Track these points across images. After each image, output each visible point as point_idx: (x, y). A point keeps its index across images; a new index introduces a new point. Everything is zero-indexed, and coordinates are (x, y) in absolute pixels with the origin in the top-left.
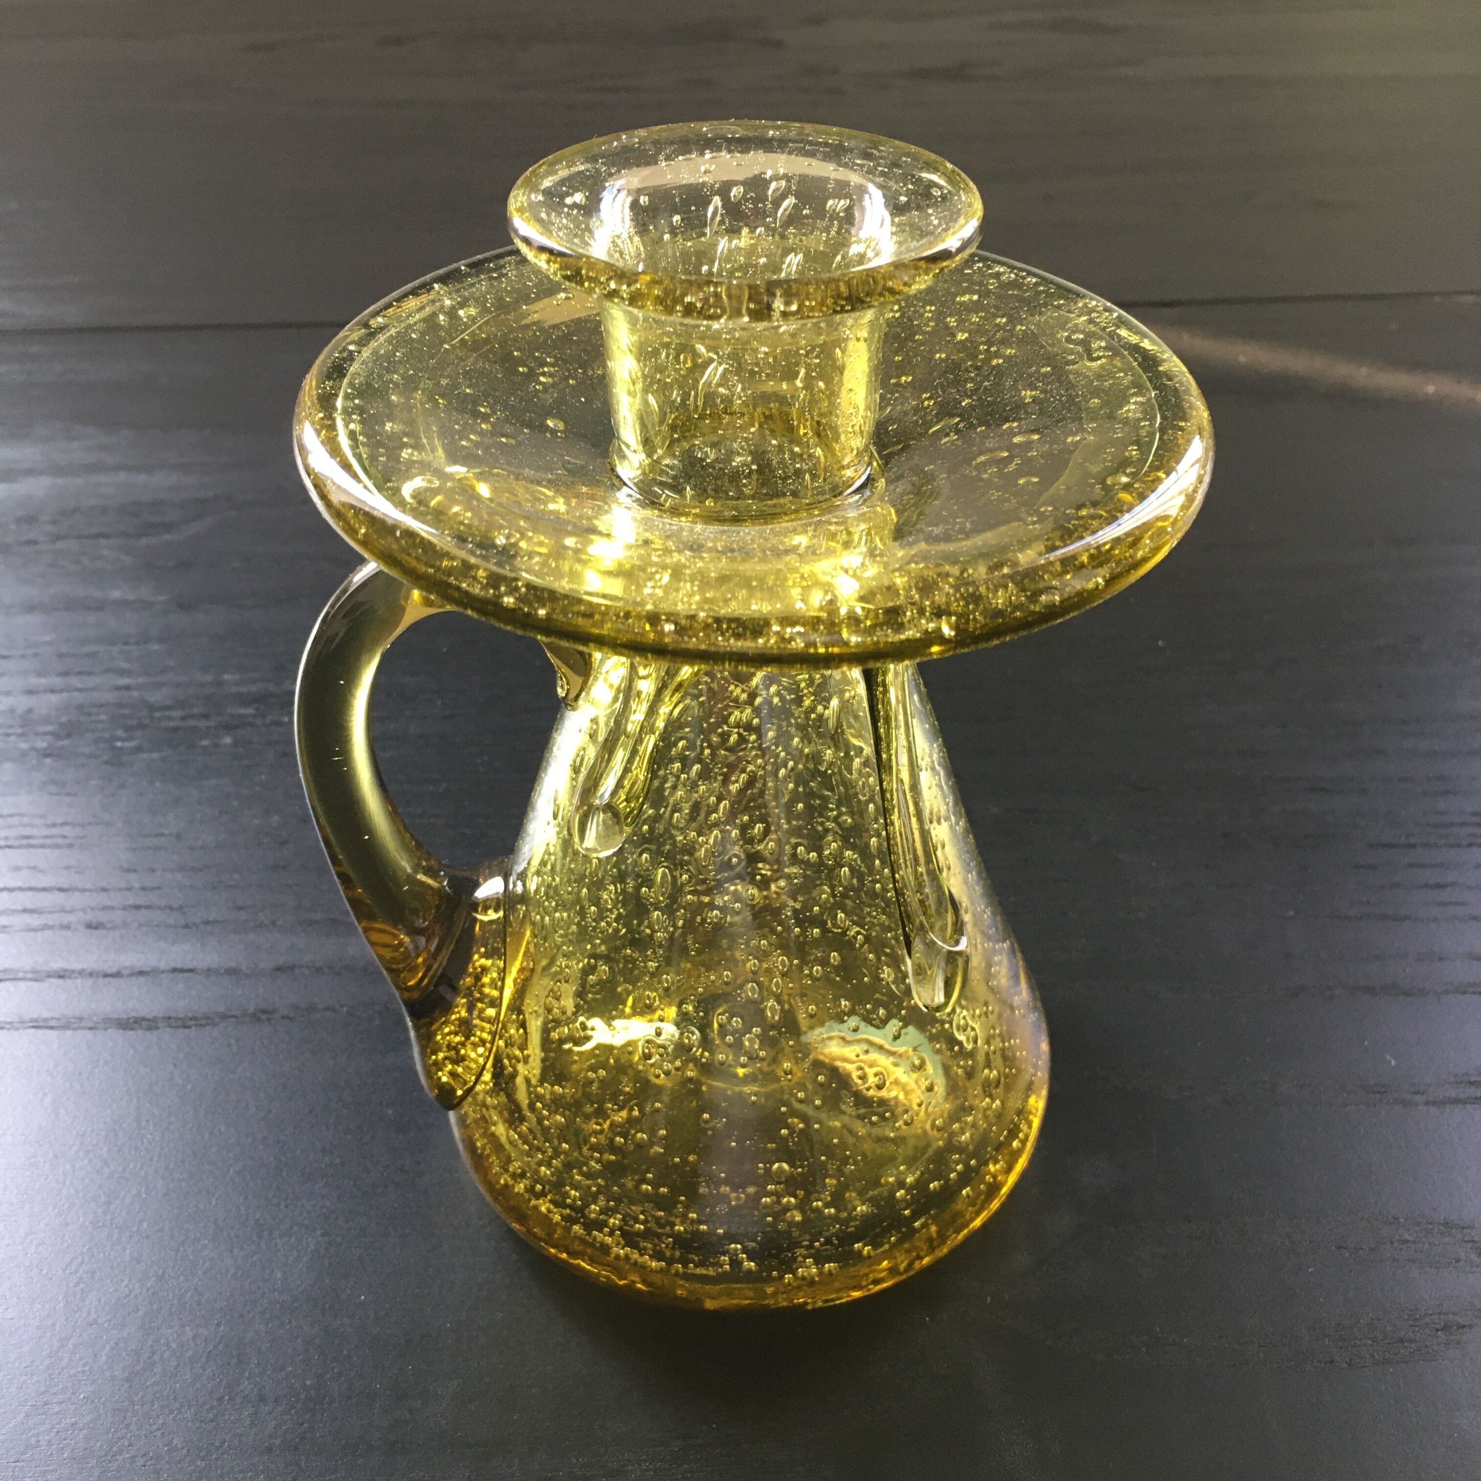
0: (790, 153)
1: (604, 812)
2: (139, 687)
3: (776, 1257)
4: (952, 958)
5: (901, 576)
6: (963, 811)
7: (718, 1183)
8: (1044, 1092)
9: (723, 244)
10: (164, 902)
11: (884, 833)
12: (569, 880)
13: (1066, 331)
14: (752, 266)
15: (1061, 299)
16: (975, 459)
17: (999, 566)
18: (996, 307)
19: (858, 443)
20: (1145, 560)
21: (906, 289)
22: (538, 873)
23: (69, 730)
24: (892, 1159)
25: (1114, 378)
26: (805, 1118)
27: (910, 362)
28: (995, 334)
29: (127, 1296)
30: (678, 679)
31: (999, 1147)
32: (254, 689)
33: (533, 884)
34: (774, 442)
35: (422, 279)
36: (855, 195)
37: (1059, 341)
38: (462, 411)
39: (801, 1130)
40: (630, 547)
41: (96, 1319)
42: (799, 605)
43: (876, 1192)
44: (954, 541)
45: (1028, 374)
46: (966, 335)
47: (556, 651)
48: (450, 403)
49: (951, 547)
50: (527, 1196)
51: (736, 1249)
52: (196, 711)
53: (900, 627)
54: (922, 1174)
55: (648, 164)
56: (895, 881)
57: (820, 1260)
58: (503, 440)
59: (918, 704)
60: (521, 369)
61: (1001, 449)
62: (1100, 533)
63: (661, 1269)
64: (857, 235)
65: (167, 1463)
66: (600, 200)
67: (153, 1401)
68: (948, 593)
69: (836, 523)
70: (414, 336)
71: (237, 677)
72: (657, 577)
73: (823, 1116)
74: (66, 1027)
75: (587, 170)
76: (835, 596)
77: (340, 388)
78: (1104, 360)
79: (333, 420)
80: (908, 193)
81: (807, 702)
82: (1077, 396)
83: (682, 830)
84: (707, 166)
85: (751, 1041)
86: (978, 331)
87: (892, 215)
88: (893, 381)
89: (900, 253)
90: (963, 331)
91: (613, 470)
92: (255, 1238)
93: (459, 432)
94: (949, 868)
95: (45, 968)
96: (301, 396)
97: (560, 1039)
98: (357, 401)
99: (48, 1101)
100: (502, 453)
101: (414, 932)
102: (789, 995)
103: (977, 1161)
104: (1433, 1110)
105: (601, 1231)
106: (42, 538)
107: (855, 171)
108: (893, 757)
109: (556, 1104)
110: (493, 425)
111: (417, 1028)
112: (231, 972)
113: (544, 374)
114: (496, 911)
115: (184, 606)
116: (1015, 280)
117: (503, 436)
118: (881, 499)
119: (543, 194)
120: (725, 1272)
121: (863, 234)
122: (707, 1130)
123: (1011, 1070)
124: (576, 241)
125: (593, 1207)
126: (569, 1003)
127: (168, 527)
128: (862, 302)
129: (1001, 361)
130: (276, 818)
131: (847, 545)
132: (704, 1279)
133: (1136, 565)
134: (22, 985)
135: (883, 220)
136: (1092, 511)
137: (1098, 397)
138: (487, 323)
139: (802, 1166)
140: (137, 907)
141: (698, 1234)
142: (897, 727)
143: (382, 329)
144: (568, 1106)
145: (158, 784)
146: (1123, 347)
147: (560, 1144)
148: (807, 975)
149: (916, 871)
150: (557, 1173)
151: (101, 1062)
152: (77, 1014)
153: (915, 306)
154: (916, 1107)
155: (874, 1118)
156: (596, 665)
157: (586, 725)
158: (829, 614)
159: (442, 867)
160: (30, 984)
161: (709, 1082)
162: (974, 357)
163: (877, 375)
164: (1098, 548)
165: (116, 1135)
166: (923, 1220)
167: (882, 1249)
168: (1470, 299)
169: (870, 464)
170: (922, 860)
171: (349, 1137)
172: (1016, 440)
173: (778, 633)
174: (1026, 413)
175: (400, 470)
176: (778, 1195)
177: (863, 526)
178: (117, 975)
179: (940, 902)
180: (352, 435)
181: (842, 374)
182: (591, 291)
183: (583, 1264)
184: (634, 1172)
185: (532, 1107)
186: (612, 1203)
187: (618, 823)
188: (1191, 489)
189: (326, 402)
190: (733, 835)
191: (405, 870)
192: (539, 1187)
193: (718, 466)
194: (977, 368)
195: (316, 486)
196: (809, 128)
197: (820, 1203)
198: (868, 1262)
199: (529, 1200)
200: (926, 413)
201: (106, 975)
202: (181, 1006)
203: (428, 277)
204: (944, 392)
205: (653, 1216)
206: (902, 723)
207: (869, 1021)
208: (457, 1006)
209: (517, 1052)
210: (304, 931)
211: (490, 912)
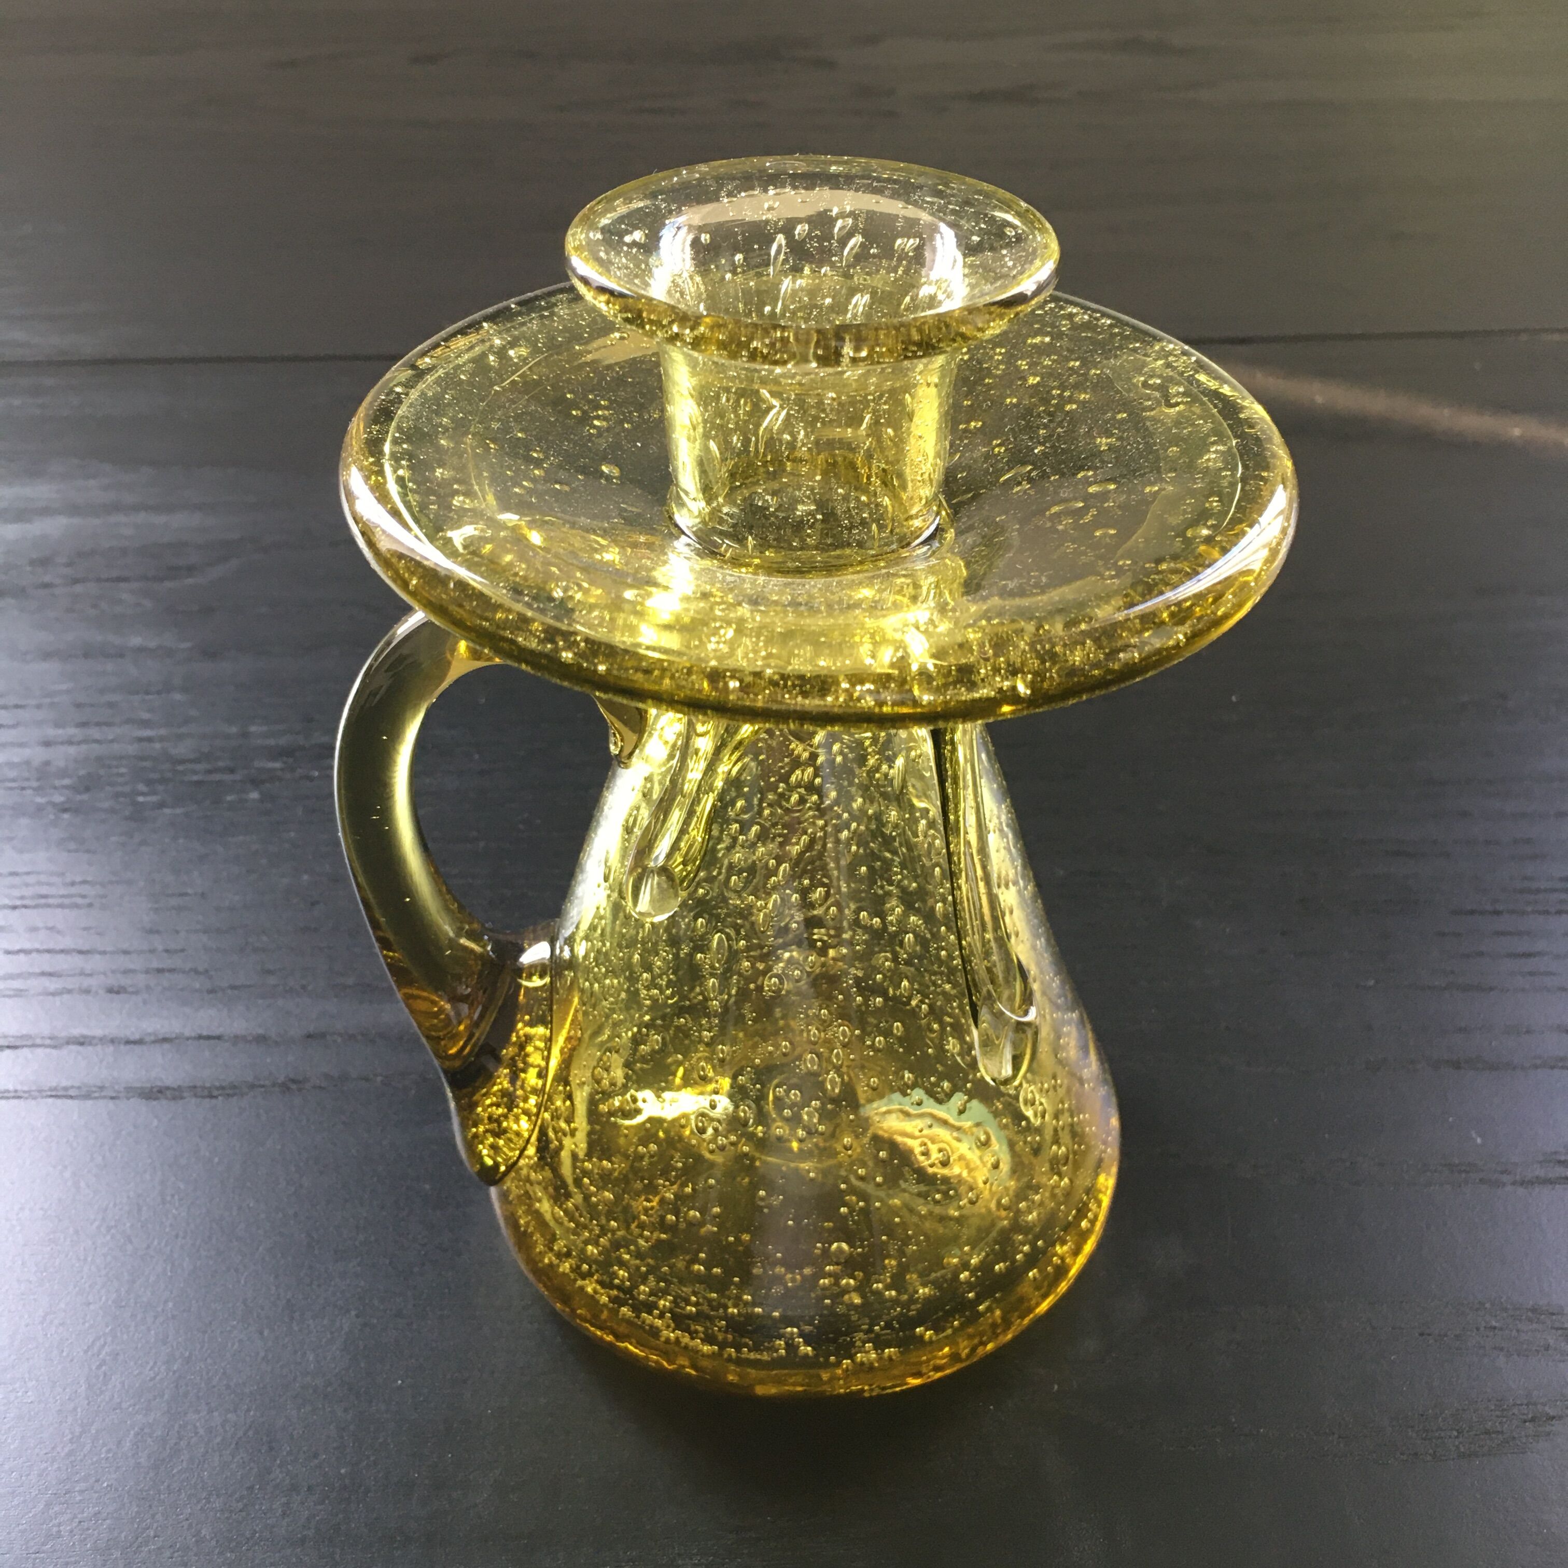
0: (857, 190)
1: (659, 875)
2: (162, 739)
3: (835, 1341)
4: (1020, 1027)
5: (975, 632)
6: (1031, 875)
7: (774, 1264)
8: (1114, 1170)
9: (787, 284)
10: (188, 966)
11: (950, 898)
12: (619, 946)
13: (1143, 375)
14: (816, 306)
15: (1137, 341)
16: (1049, 509)
17: (1074, 623)
18: (1068, 350)
19: (926, 492)
20: (1226, 617)
21: (979, 335)
22: (587, 938)
23: (88, 784)
24: (955, 1240)
25: (1193, 425)
26: (863, 1196)
27: (980, 406)
28: (1068, 378)
29: (152, 1379)
30: (738, 738)
31: (1067, 1227)
32: (283, 741)
33: (581, 949)
34: (840, 491)
35: (471, 318)
36: (925, 237)
37: (1136, 386)
38: (516, 456)
39: (861, 1209)
40: (687, 599)
41: (120, 1403)
42: (868, 661)
43: (939, 1274)
44: (1028, 596)
45: (1104, 421)
46: (1038, 379)
47: (609, 705)
48: (502, 447)
49: (1025, 602)
50: (572, 1276)
51: (792, 1333)
52: (221, 764)
53: (972, 686)
54: (987, 1255)
55: (709, 200)
56: (961, 948)
57: (880, 1345)
58: (557, 486)
59: (986, 763)
60: (574, 413)
61: (1076, 499)
62: (1181, 589)
63: (713, 1353)
64: (928, 276)
65: (196, 1555)
66: (658, 239)
67: (179, 1490)
68: (1024, 651)
69: (904, 576)
70: (462, 377)
71: (265, 728)
72: (722, 632)
73: (882, 1194)
74: (87, 1096)
75: (647, 207)
76: (906, 652)
77: (387, 432)
78: (1182, 407)
79: (382, 466)
80: (981, 232)
81: (871, 761)
82: (1155, 444)
83: (738, 893)
84: (771, 203)
85: (810, 1115)
86: (1050, 375)
87: (965, 256)
88: (962, 427)
89: (973, 297)
90: (1035, 375)
91: (671, 518)
92: (286, 1319)
93: (511, 478)
94: (1017, 935)
95: (64, 1034)
96: (347, 439)
97: (609, 1112)
98: (405, 446)
99: (67, 1174)
100: (557, 501)
101: (455, 999)
102: (848, 1067)
103: (1045, 1241)
104: (1521, 1191)
105: (650, 1313)
106: (58, 581)
107: (925, 209)
108: (961, 819)
109: (605, 1179)
110: (547, 471)
111: (457, 1099)
112: (261, 1040)
113: (598, 417)
114: (541, 977)
115: (209, 653)
116: (1089, 322)
117: (557, 482)
118: (951, 550)
119: (602, 233)
120: (781, 1357)
121: (934, 275)
122: (762, 1207)
123: (1080, 1146)
124: (636, 281)
125: (642, 1287)
126: (618, 1074)
127: (191, 570)
128: (934, 348)
129: (1074, 406)
130: (306, 877)
131: (914, 599)
132: (756, 1364)
133: (1218, 622)
134: (39, 1051)
135: (955, 261)
136: (1172, 565)
137: (1177, 446)
138: (538, 364)
139: (862, 1246)
140: (160, 971)
141: (751, 1317)
142: (965, 788)
143: (430, 369)
144: (616, 1182)
145: (181, 841)
146: (1203, 393)
147: (609, 1221)
148: (869, 1047)
149: (984, 937)
150: (605, 1252)
151: (124, 1133)
152: (100, 1084)
153: (985, 348)
154: (981, 1185)
155: (938, 1196)
156: (651, 720)
157: (640, 783)
158: (901, 672)
159: (485, 930)
160: (48, 1050)
161: (763, 1157)
162: (1046, 401)
163: (946, 422)
164: (1179, 604)
165: (139, 1210)
166: (987, 1304)
167: (944, 1334)
168: (1556, 337)
169: (938, 513)
170: (989, 925)
171: (384, 1213)
172: (1092, 490)
173: (846, 690)
174: (1102, 462)
175: (452, 519)
176: (837, 1277)
177: (932, 579)
178: (140, 1042)
179: (1008, 970)
180: (400, 481)
181: (911, 420)
182: (652, 334)
183: (631, 1347)
184: (687, 1252)
185: (578, 1182)
186: (662, 1284)
187: (673, 887)
188: (1274, 544)
189: (374, 446)
190: (793, 899)
191: (447, 934)
192: (585, 1267)
193: (781, 515)
194: (1050, 414)
195: (363, 534)
196: (874, 163)
197: (880, 1285)
198: (929, 1348)
199: (575, 1280)
200: (997, 461)
201: (128, 1042)
202: (208, 1075)
203: (477, 316)
204: (1015, 439)
205: (705, 1298)
206: (970, 783)
207: (931, 1093)
208: (499, 1077)
209: (563, 1125)
210: (336, 996)
211: (535, 978)
